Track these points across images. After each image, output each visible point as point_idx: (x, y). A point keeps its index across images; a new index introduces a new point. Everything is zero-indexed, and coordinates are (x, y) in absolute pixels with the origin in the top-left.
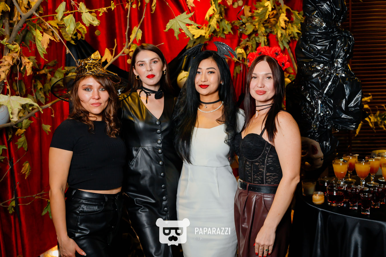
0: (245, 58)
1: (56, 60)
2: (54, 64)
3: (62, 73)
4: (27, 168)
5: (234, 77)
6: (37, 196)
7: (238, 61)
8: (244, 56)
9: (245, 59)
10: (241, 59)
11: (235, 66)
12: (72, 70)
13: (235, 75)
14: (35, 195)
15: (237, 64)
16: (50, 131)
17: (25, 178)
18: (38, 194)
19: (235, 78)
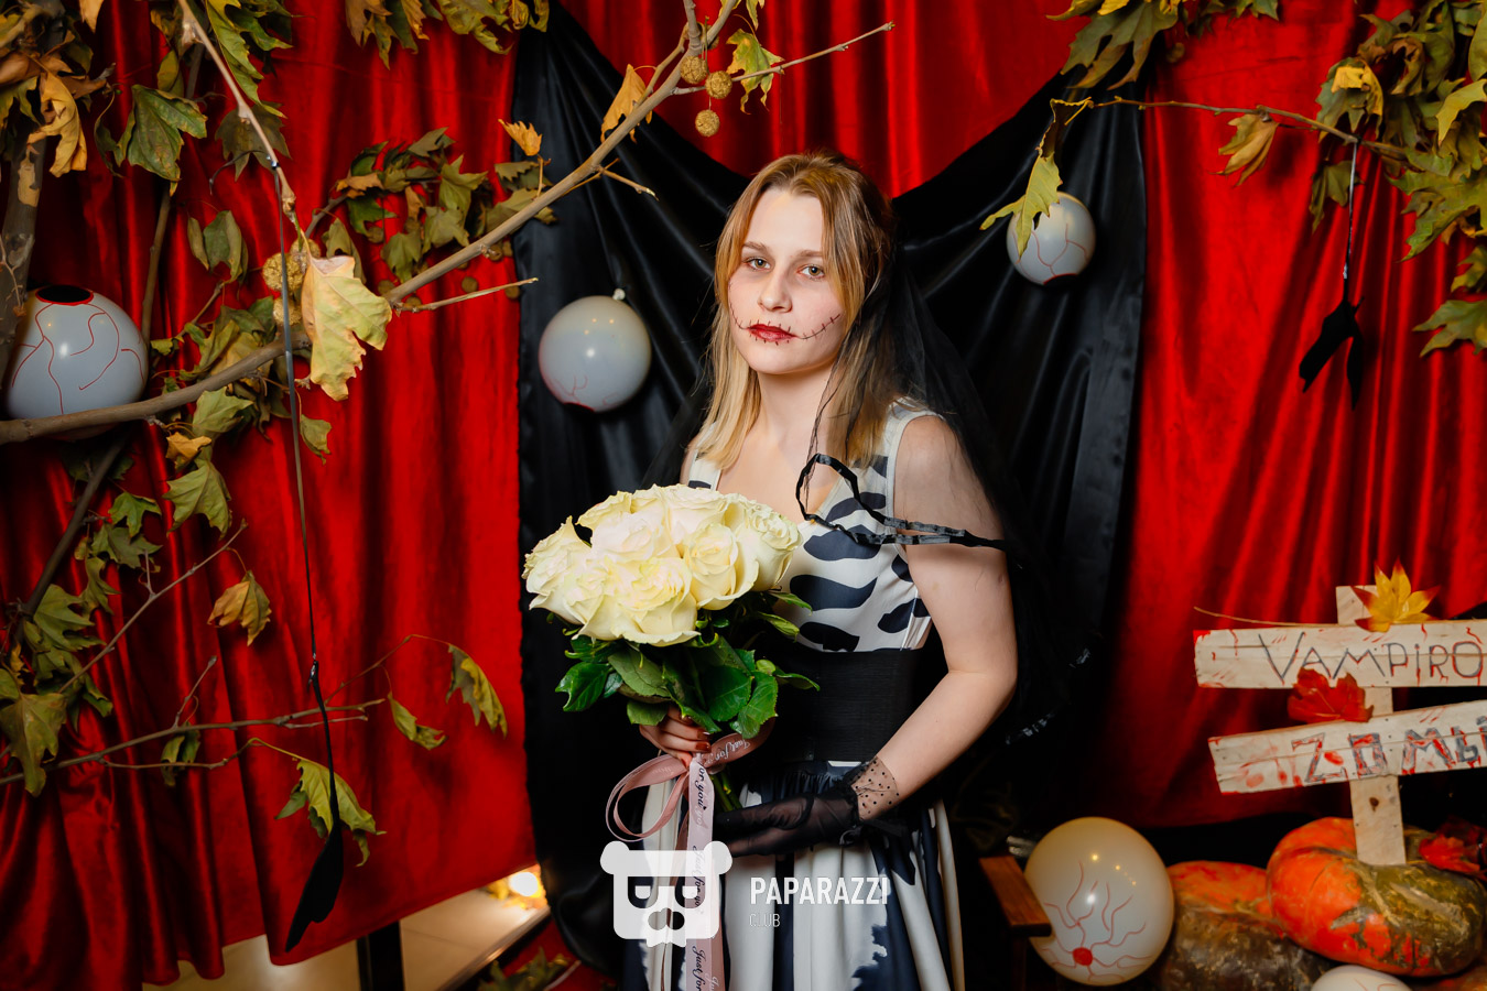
0: (1375, 116)
1: (444, 129)
2: (435, 148)
3: (462, 186)
4: (241, 602)
5: (1310, 218)
6: (292, 720)
7: (1336, 132)
8: (1374, 106)
9: (1379, 122)
10: (1354, 127)
11: (1321, 167)
12: (523, 177)
13: (1318, 210)
14: (286, 717)
15: (1332, 150)
16: (324, 447)
17: (247, 639)
18: (295, 716)
19: (1315, 225)
